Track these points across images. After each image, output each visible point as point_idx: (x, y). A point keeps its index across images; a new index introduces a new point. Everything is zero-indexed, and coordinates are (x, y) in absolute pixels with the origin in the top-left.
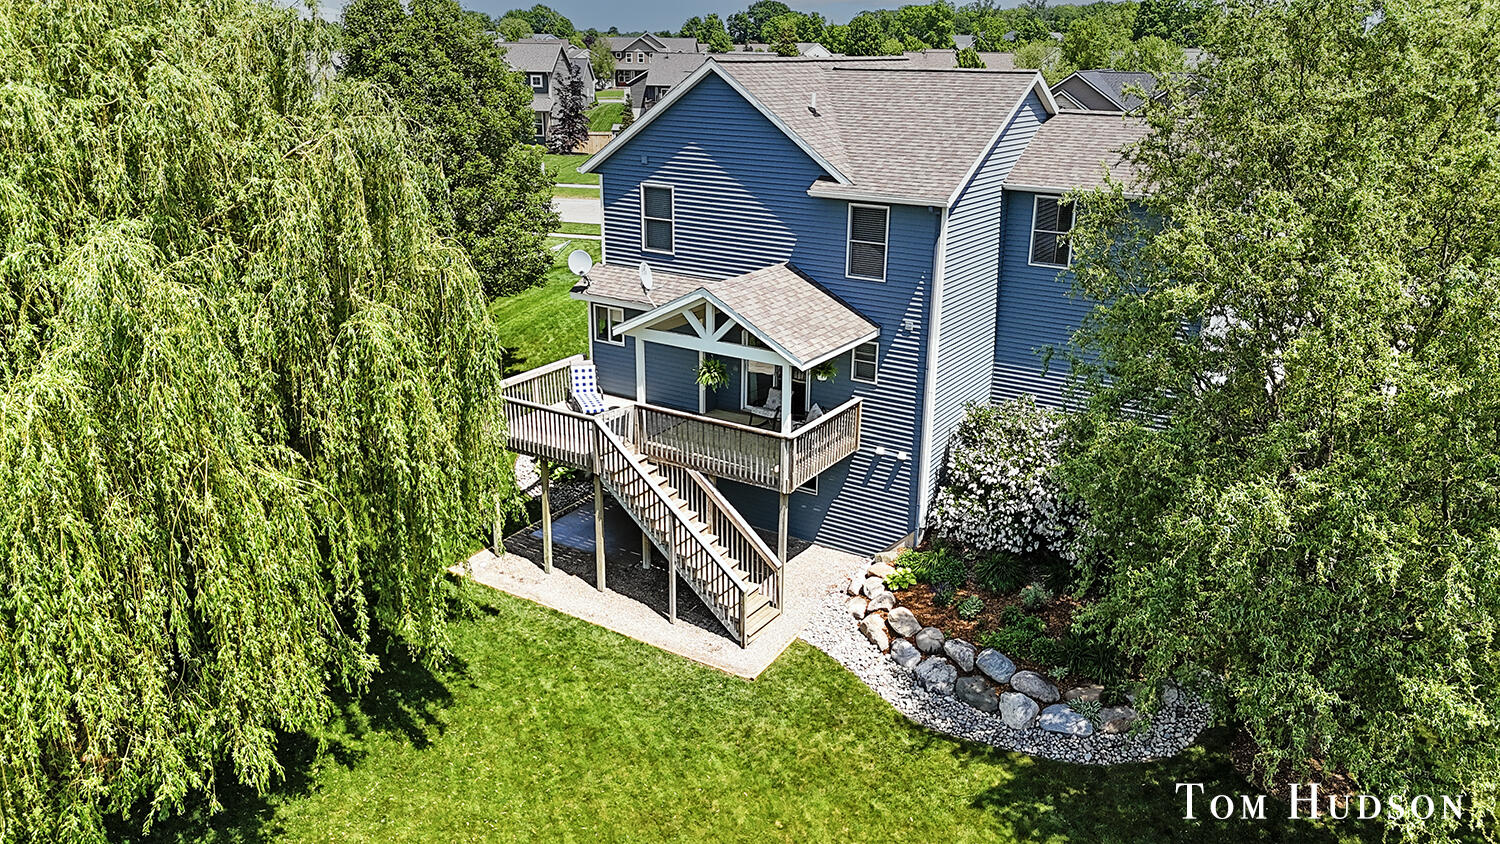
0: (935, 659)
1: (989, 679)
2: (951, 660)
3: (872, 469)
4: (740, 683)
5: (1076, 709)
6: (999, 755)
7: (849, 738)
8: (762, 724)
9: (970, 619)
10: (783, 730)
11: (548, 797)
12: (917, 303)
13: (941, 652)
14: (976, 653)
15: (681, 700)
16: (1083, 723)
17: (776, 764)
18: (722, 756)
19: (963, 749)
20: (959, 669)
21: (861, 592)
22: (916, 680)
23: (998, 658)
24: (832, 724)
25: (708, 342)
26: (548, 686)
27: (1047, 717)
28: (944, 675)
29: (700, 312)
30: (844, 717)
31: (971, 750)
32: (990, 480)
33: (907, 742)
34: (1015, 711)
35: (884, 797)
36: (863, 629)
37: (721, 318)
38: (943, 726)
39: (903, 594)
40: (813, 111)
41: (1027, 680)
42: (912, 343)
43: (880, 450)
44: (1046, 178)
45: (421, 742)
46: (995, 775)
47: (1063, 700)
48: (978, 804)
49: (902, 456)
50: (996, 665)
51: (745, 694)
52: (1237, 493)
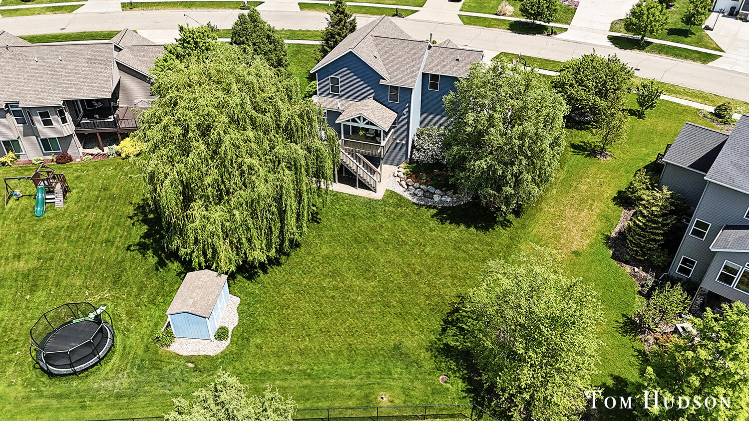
0: (418, 190)
1: (430, 192)
2: (422, 189)
3: (396, 145)
4: (379, 201)
5: (448, 196)
6: (435, 207)
7: (405, 208)
8: (387, 208)
9: (424, 180)
10: (391, 209)
11: (351, 229)
12: (407, 108)
13: (420, 188)
14: (427, 187)
15: (368, 206)
16: (450, 199)
17: (392, 216)
18: (381, 216)
19: (427, 207)
20: (424, 191)
21: (398, 176)
22: (415, 195)
23: (432, 187)
24: (401, 206)
25: (361, 124)
26: (338, 207)
27: (443, 199)
28: (421, 193)
29: (359, 118)
30: (403, 205)
31: (430, 207)
32: (426, 148)
33: (416, 208)
34: (436, 198)
35: (415, 219)
36: (401, 185)
37: (364, 119)
38: (422, 203)
39: (408, 176)
40: (375, 57)
41: (438, 191)
42: (406, 117)
43: (398, 141)
44: (432, 70)
45: (318, 223)
46: (435, 211)
47: (446, 194)
48: (432, 217)
49: (404, 142)
50: (432, 190)
51: (381, 203)
52: (478, 162)
